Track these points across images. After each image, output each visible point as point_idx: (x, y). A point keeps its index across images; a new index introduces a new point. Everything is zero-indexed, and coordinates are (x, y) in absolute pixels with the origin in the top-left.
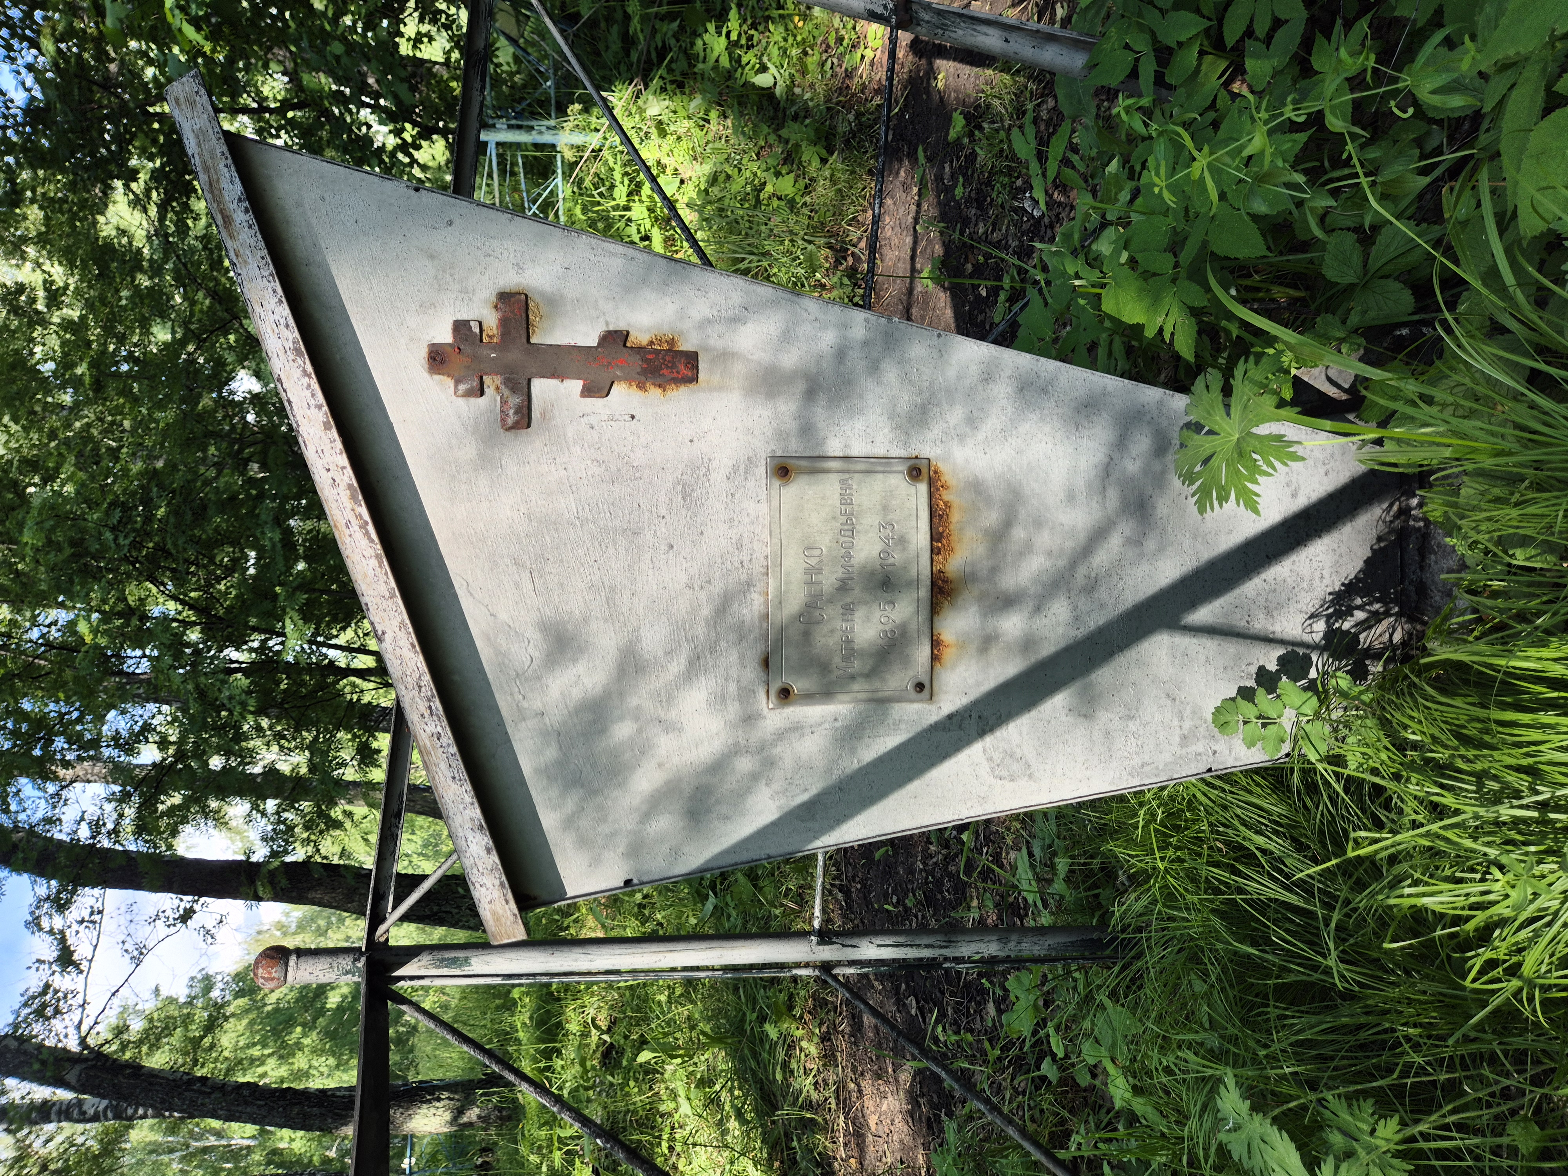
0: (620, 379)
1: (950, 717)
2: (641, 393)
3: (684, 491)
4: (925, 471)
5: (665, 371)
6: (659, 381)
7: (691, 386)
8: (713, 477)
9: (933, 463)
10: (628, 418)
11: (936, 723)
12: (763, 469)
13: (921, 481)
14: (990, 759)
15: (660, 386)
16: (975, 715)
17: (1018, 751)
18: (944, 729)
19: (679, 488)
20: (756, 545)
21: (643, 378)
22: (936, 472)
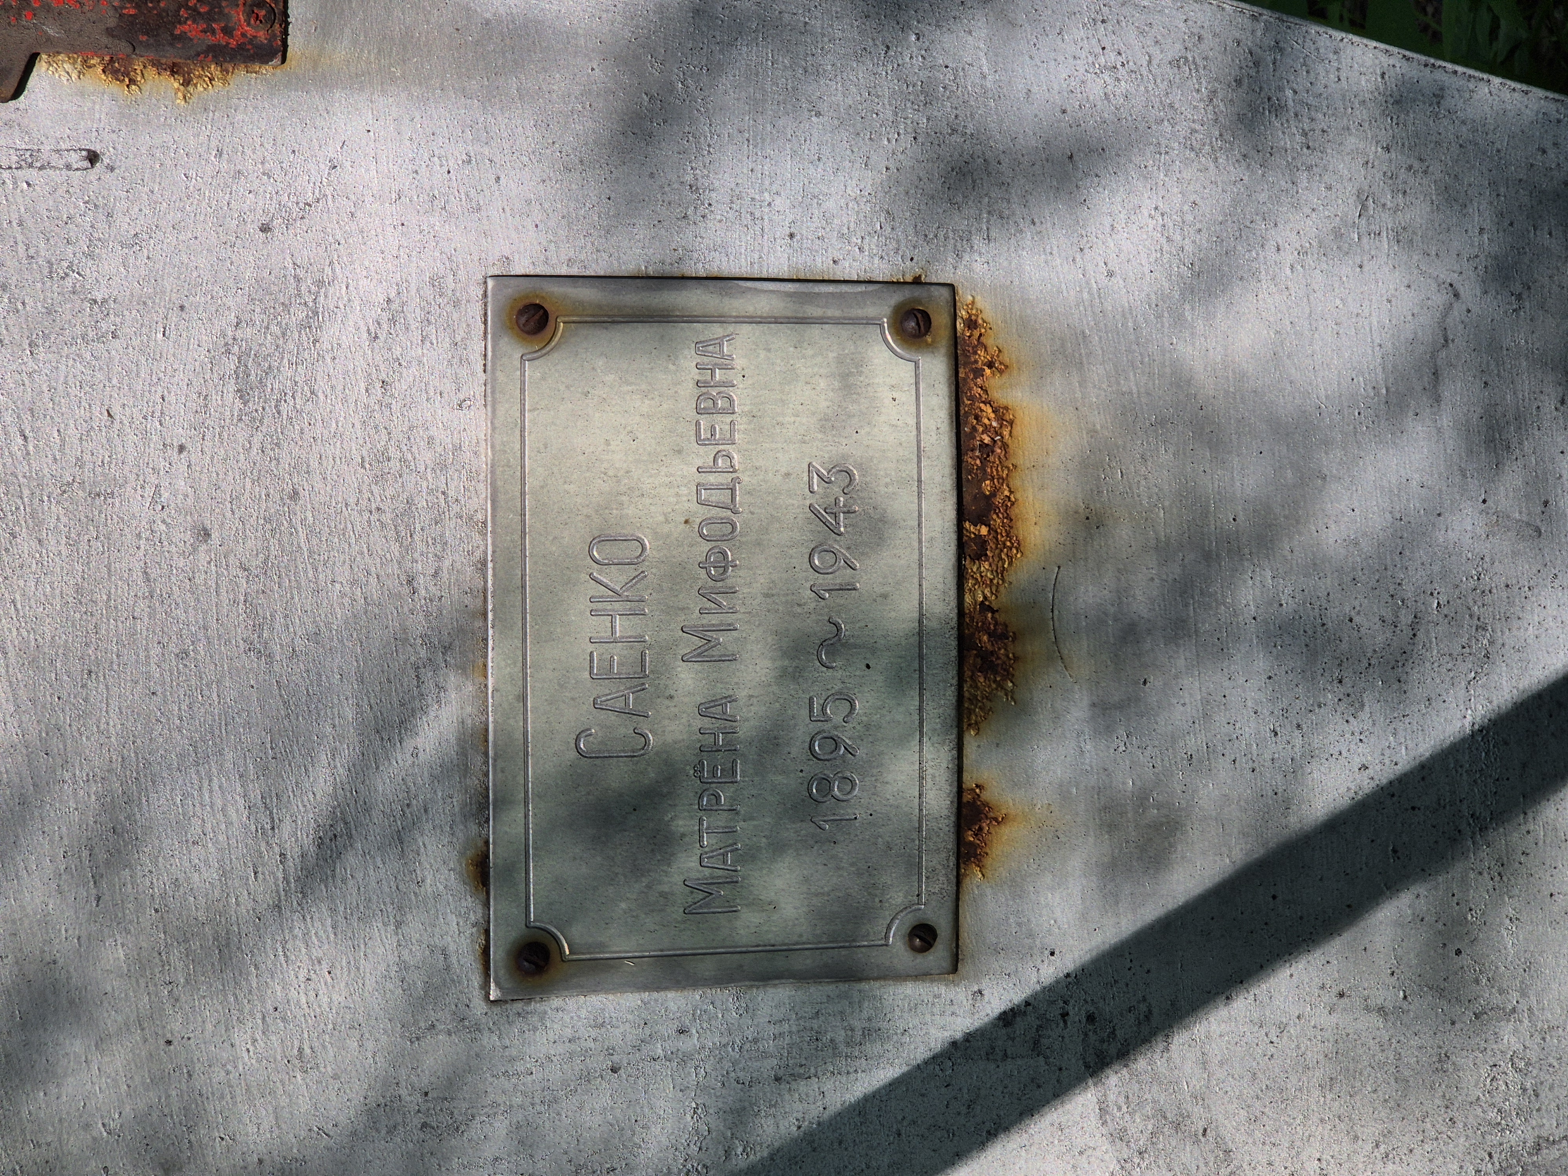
0: (55, 48)
1: (1007, 1018)
2: (116, 88)
3: (241, 374)
4: (940, 319)
5: (190, 28)
6: (170, 56)
7: (267, 70)
8: (329, 334)
9: (965, 296)
10: (75, 159)
11: (969, 1037)
12: (476, 309)
13: (930, 347)
14: (1120, 1136)
15: (174, 70)
16: (1077, 1014)
17: (1197, 1110)
18: (989, 1055)
19: (231, 364)
20: (451, 529)
21: (123, 47)
22: (971, 324)
